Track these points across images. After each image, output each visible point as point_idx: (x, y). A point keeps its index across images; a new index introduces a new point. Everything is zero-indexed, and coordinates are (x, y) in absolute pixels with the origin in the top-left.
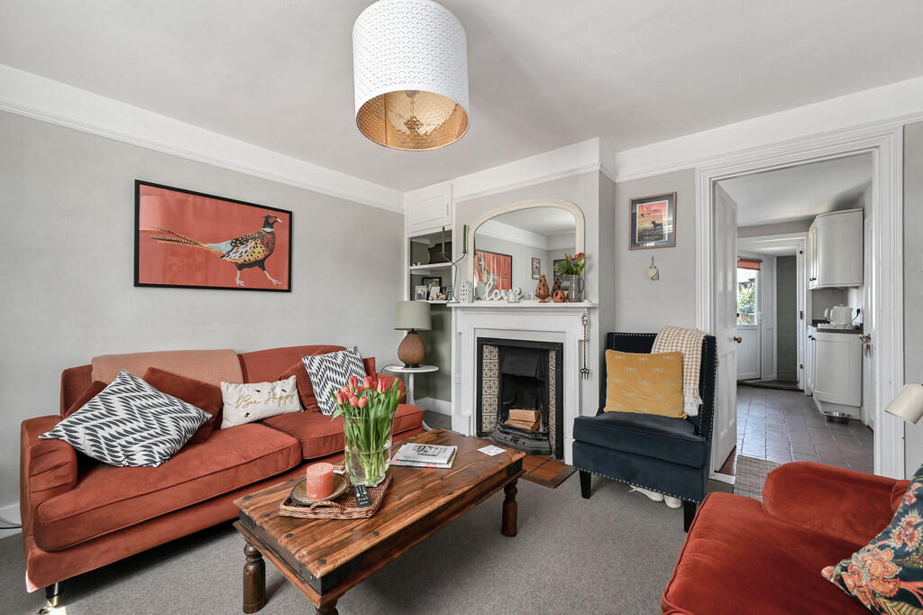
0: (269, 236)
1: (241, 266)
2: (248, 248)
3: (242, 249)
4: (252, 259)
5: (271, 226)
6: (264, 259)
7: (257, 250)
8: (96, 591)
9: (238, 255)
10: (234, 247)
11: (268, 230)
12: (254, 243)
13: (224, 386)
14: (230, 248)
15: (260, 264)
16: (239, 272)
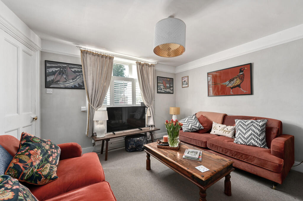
0: (242, 75)
1: (232, 88)
2: (234, 81)
3: (232, 82)
4: (236, 85)
5: (242, 71)
6: (240, 84)
7: (237, 82)
8: (260, 182)
9: (231, 84)
10: (230, 82)
11: (241, 73)
12: (236, 79)
13: (213, 122)
14: (229, 83)
15: (239, 86)
16: (231, 90)
